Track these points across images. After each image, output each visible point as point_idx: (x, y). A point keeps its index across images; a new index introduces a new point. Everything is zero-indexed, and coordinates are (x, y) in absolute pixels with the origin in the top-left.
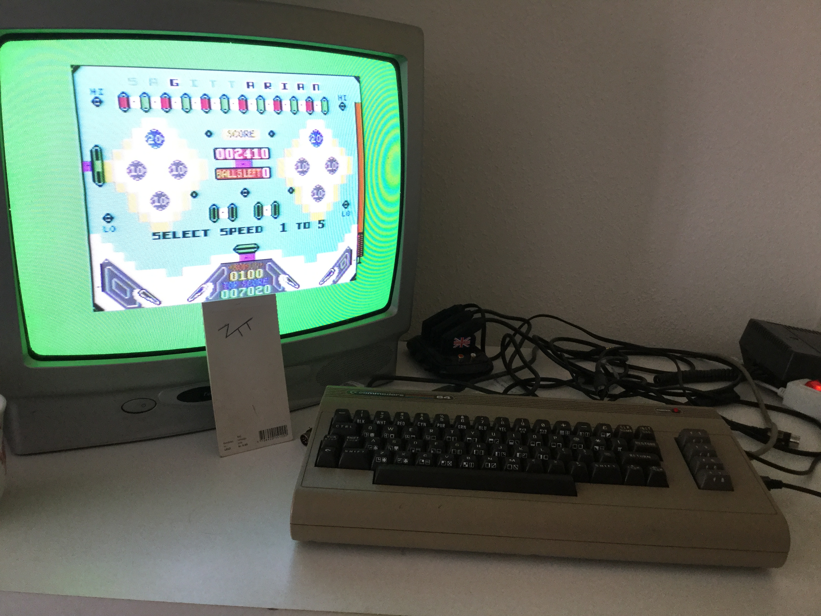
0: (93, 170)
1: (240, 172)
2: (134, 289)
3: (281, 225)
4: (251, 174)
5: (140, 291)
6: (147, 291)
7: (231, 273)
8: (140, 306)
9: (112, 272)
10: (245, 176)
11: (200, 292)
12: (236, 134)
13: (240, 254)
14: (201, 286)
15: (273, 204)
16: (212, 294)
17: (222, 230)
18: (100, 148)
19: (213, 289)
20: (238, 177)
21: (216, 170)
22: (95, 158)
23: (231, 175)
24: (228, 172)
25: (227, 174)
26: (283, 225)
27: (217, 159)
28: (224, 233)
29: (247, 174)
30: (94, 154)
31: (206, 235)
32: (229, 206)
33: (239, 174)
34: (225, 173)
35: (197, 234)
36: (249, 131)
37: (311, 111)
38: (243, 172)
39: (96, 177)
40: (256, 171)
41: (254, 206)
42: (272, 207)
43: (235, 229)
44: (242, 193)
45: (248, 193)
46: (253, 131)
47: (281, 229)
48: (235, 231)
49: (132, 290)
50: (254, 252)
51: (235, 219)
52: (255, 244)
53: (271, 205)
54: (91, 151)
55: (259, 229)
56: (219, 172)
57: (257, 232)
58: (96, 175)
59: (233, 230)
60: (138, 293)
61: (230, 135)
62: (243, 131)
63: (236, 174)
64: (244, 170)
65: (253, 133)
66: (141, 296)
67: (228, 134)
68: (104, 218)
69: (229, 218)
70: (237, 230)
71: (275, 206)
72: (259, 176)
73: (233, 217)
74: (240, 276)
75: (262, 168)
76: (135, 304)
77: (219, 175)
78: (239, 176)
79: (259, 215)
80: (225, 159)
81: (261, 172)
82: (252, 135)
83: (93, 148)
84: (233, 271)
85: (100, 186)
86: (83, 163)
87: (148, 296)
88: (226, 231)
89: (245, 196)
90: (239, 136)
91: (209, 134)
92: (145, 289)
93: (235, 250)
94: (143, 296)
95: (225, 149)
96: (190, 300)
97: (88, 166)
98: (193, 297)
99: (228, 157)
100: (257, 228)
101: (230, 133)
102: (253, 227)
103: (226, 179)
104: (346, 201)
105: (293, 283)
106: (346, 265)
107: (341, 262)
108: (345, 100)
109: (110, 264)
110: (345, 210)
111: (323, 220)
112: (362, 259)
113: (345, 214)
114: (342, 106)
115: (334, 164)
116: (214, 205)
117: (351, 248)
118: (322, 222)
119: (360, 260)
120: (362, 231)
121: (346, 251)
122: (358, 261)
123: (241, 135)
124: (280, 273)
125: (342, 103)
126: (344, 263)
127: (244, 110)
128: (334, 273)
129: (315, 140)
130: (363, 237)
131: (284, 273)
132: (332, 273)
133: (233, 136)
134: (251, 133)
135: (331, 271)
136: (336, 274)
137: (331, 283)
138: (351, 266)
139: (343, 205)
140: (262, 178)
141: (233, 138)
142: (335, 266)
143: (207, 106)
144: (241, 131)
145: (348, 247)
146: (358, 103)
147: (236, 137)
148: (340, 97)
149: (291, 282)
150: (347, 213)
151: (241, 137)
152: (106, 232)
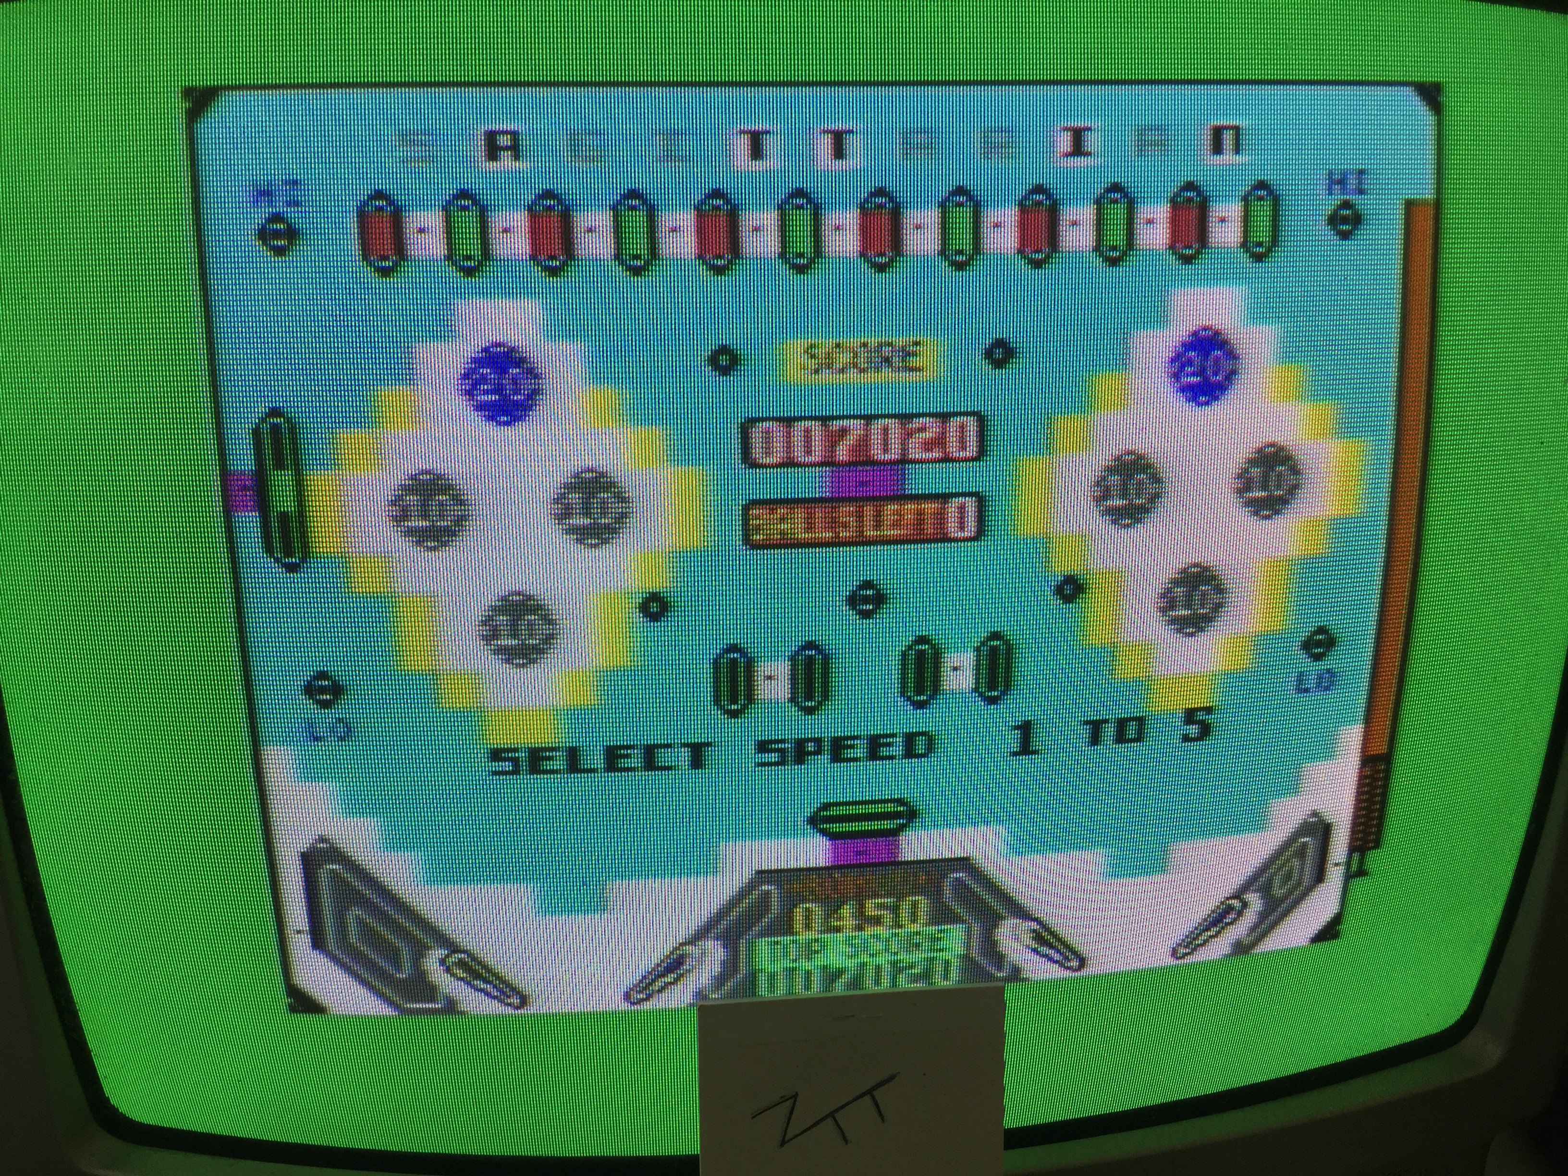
0: (262, 504)
1: (850, 514)
2: (429, 948)
3: (1016, 728)
4: (896, 525)
5: (447, 956)
6: (474, 959)
7: (795, 906)
8: (451, 1007)
9: (344, 881)
10: (870, 533)
11: (672, 972)
12: (844, 358)
13: (832, 836)
14: (676, 949)
15: (983, 644)
16: (720, 980)
17: (763, 747)
18: (289, 420)
19: (724, 963)
20: (837, 536)
21: (746, 509)
22: (269, 462)
23: (810, 527)
24: (800, 514)
25: (796, 527)
26: (1026, 729)
27: (754, 465)
28: (773, 757)
29: (878, 525)
30: (267, 441)
31: (697, 762)
32: (797, 653)
33: (845, 525)
34: (782, 519)
35: (663, 757)
36: (899, 341)
37: (1190, 247)
38: (860, 516)
39: (276, 535)
40: (920, 513)
41: (904, 655)
42: (978, 656)
43: (818, 741)
44: (853, 601)
45: (880, 599)
46: (917, 343)
47: (1015, 747)
48: (818, 752)
49: (419, 951)
50: (895, 833)
51: (820, 703)
52: (900, 802)
53: (978, 650)
54: (256, 433)
55: (920, 746)
56: (758, 517)
57: (910, 753)
58: (275, 524)
59: (810, 747)
60: (442, 962)
61: (812, 364)
62: (873, 341)
63: (833, 524)
64: (869, 510)
65: (915, 354)
66: (453, 975)
67: (805, 359)
68: (310, 690)
69: (792, 700)
70: (826, 746)
71: (994, 650)
72: (929, 530)
73: (809, 697)
75: (945, 498)
76: (432, 1000)
77: (758, 528)
78: (844, 534)
79: (919, 691)
80: (790, 463)
81: (941, 517)
82: (914, 362)
83: (263, 420)
84: (804, 900)
85: (291, 568)
86: (226, 475)
87: (478, 976)
88: (782, 751)
89: (866, 615)
90: (855, 365)
91: (723, 360)
92: (464, 952)
93: (814, 821)
94: (461, 973)
95: (788, 421)
96: (635, 996)
97: (245, 488)
98: (645, 988)
99: (799, 454)
100: (910, 739)
101: (813, 356)
102: (893, 735)
103: (787, 543)
104: (1321, 630)
105: (1058, 951)
106: (1299, 883)
107: (1275, 874)
108: (1361, 192)
109: (334, 854)
110: (1313, 668)
111: (1209, 710)
112: (1375, 859)
113: (1311, 683)
114: (1345, 220)
115: (1280, 475)
116: (733, 648)
117: (1329, 818)
118: (1201, 716)
119: (1361, 862)
120: (1383, 749)
121: (1305, 829)
122: (1354, 867)
123: (862, 363)
124: (1003, 912)
125: (1346, 205)
126: (1288, 876)
127: (883, 254)
128: (1240, 914)
129: (1201, 372)
130: (1388, 772)
131: (1022, 913)
132: (1232, 916)
133: (829, 366)
134: (907, 354)
135: (1230, 909)
136: (1250, 917)
137: (1227, 950)
138: (1322, 887)
139: (1307, 645)
140: (946, 539)
141: (826, 377)
142: (1245, 888)
143: (724, 241)
144: (865, 345)
145: (1315, 814)
146: (1424, 203)
147: (842, 371)
148: (1337, 181)
149: (1051, 946)
150: (1320, 677)
151: (863, 371)
152: (317, 739)
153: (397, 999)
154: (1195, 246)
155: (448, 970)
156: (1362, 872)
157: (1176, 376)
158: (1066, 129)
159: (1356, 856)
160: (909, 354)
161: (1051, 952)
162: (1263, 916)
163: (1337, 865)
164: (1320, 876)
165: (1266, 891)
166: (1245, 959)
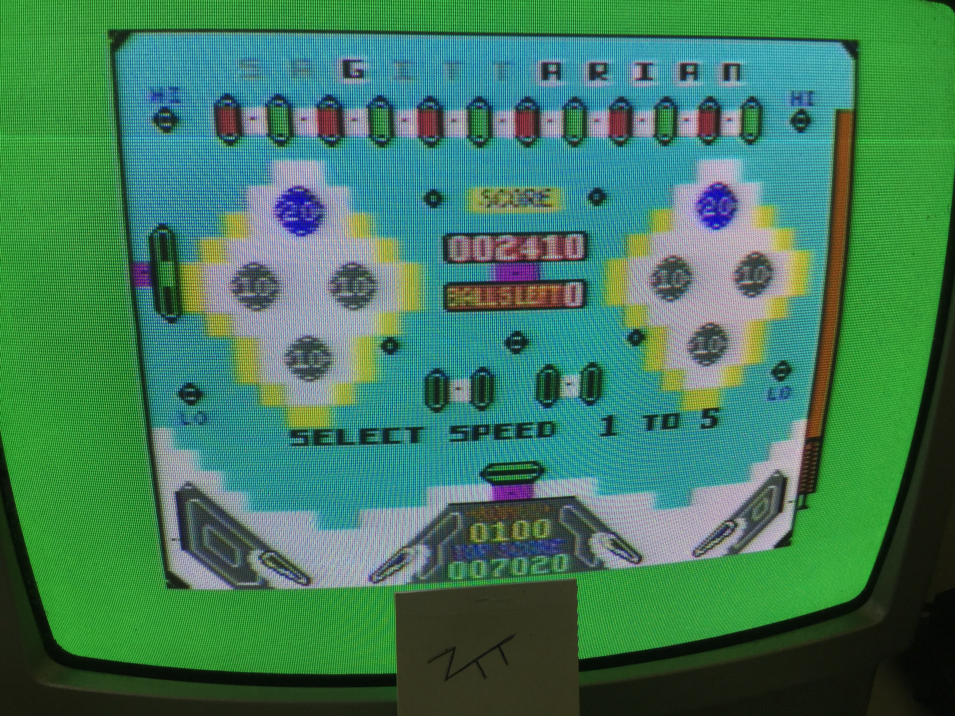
0: (154, 282)
1: (507, 291)
2: (252, 549)
3: (604, 419)
4: (534, 298)
5: (263, 554)
6: (280, 556)
7: (472, 525)
8: (265, 585)
9: (201, 508)
10: (519, 303)
11: (398, 563)
12: (504, 199)
13: (493, 483)
14: (401, 550)
15: (585, 369)
16: (426, 569)
17: (454, 430)
18: (171, 232)
19: (429, 559)
20: (499, 305)
21: (446, 288)
22: (159, 256)
23: (483, 299)
24: (478, 291)
25: (475, 299)
26: (609, 420)
27: (451, 262)
28: (460, 436)
29: (524, 298)
30: (157, 244)
31: (414, 439)
32: (475, 374)
33: (504, 298)
34: (467, 294)
35: (395, 436)
36: (537, 189)
37: (710, 136)
38: (513, 293)
39: (162, 300)
40: (549, 291)
41: (538, 376)
42: (582, 377)
43: (487, 427)
44: (508, 343)
45: (524, 342)
46: (548, 190)
47: (603, 430)
48: (487, 433)
49: (246, 550)
50: (532, 481)
51: (488, 404)
52: (535, 463)
53: (582, 373)
54: (151, 239)
55: (547, 430)
56: (452, 293)
57: (541, 434)
58: (162, 294)
59: (482, 430)
60: (260, 558)
61: (486, 201)
62: (522, 189)
63: (497, 297)
64: (518, 290)
65: (547, 196)
66: (266, 565)
67: (481, 198)
68: (182, 394)
69: (472, 402)
70: (492, 429)
71: (591, 374)
72: (554, 301)
73: (482, 400)
74: (493, 533)
75: (564, 282)
76: (253, 579)
77: (453, 299)
78: (504, 303)
79: (547, 397)
80: (472, 261)
81: (561, 294)
82: (547, 201)
83: (155, 231)
84: (478, 521)
85: (172, 321)
86: (132, 265)
87: (282, 567)
88: (465, 433)
89: (516, 352)
90: (511, 203)
91: (433, 199)
92: (274, 551)
93: (484, 474)
94: (271, 564)
95: (471, 236)
96: (375, 578)
97: (144, 272)
98: (382, 574)
99: (478, 256)
100: (541, 425)
101: (486, 197)
102: (531, 424)
103: (470, 309)
104: (783, 363)
105: (626, 552)
106: (768, 513)
107: (754, 507)
108: (810, 104)
109: (196, 492)
110: (778, 385)
111: (716, 410)
112: (812, 498)
113: (777, 394)
114: (801, 121)
115: (761, 271)
116: (437, 371)
117: (786, 474)
118: (712, 413)
119: (805, 500)
120: (819, 434)
121: (772, 481)
122: (800, 504)
123: (516, 201)
124: (594, 528)
125: (802, 112)
126: (762, 508)
127: (528, 137)
128: (733, 530)
129: (715, 210)
130: (821, 447)
131: (605, 529)
132: (728, 532)
133: (496, 203)
134: (542, 196)
135: (727, 527)
136: (739, 533)
137: (725, 552)
138: (780, 515)
139: (775, 372)
140: (564, 307)
141: (494, 209)
142: (737, 514)
143: (434, 126)
144: (517, 191)
145: (778, 472)
146: (846, 112)
147: (504, 206)
148: (796, 98)
149: (622, 549)
150: (782, 391)
151: (516, 206)
152: (186, 424)
153: (232, 580)
154: (713, 135)
155: (263, 563)
156: (804, 507)
157: (700, 212)
158: (638, 64)
159: (801, 497)
160: (543, 196)
161: (622, 553)
162: (747, 532)
163: (790, 502)
164: (780, 509)
165: (748, 517)
166: (735, 557)
